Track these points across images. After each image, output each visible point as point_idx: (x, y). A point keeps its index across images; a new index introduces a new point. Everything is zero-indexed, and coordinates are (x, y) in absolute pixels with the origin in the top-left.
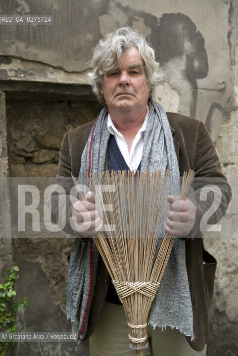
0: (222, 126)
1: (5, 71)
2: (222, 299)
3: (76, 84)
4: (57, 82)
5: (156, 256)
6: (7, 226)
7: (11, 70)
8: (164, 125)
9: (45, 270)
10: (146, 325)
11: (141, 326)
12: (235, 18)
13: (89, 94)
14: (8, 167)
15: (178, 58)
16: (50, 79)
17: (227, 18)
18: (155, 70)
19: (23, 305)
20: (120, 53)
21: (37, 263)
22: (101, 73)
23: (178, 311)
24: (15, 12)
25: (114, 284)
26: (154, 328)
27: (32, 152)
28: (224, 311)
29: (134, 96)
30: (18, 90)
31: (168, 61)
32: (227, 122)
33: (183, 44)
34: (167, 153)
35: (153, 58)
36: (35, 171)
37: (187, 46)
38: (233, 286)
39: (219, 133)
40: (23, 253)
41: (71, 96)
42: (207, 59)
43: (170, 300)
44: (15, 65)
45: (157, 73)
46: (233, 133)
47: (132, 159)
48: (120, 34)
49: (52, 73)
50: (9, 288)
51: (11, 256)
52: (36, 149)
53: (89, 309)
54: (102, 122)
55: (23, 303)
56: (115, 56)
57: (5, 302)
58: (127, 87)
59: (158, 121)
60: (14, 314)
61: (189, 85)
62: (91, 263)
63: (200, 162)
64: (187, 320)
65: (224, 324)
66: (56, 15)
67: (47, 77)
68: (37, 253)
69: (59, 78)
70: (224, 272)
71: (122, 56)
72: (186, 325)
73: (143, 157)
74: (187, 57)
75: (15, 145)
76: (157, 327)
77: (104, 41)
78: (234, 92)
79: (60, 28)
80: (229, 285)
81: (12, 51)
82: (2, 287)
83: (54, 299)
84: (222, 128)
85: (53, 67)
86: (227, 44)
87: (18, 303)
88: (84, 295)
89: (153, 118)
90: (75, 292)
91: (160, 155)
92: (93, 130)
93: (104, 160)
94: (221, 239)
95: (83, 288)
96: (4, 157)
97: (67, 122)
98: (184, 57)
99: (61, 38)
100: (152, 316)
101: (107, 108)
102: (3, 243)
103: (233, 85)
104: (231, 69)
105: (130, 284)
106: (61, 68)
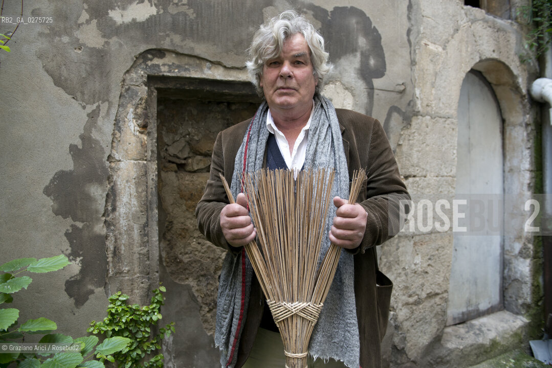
0: (402, 133)
1: (158, 66)
2: (401, 334)
3: (236, 81)
4: (215, 78)
5: (318, 272)
6: (154, 239)
7: (164, 65)
8: (331, 122)
9: (196, 294)
10: (306, 353)
11: (300, 355)
12: (415, 15)
13: (250, 93)
14: (157, 173)
15: (351, 55)
16: (207, 75)
17: (406, 15)
18: (324, 62)
19: (170, 332)
20: (282, 40)
21: (188, 285)
22: (260, 62)
23: (343, 340)
24: (172, 3)
25: (269, 304)
26: (315, 359)
27: (185, 159)
28: (403, 348)
29: (297, 91)
30: (171, 87)
31: (340, 58)
32: (408, 128)
33: (357, 39)
34: (335, 154)
35: (322, 48)
36: (188, 180)
37: (362, 42)
38: (415, 319)
39: (399, 141)
40: (172, 273)
41: (230, 95)
42: (384, 57)
43: (334, 327)
44: (169, 59)
45: (327, 65)
46: (415, 141)
47: (293, 161)
48: (284, 18)
49: (210, 68)
50: (154, 310)
51: (157, 274)
52: (190, 156)
53: (240, 335)
54: (261, 120)
55: (170, 329)
56: (276, 42)
57: (149, 327)
58: (289, 80)
59: (325, 118)
60: (160, 342)
61: (365, 84)
62: (244, 282)
63: (374, 165)
64: (352, 350)
65: (403, 363)
66: (216, 6)
67: (204, 73)
68: (188, 274)
69: (218, 74)
70: (404, 303)
71: (284, 43)
72: (352, 356)
73: (306, 159)
74: (362, 54)
75: (166, 150)
76: (318, 359)
77: (264, 27)
78: (416, 95)
79: (220, 21)
80: (410, 317)
81: (166, 44)
82: (147, 310)
83: (206, 328)
84: (402, 135)
85: (210, 62)
86: (407, 42)
87: (165, 329)
88: (234, 320)
89: (319, 114)
90: (224, 315)
91: (326, 156)
92: (250, 128)
93: (262, 162)
94: (400, 264)
95: (233, 311)
96: (154, 161)
97: (226, 125)
98: (358, 54)
99: (221, 30)
100: (313, 345)
101: (266, 102)
102: (148, 259)
103: (414, 87)
104: (411, 69)
105: (288, 305)
106: (219, 64)
